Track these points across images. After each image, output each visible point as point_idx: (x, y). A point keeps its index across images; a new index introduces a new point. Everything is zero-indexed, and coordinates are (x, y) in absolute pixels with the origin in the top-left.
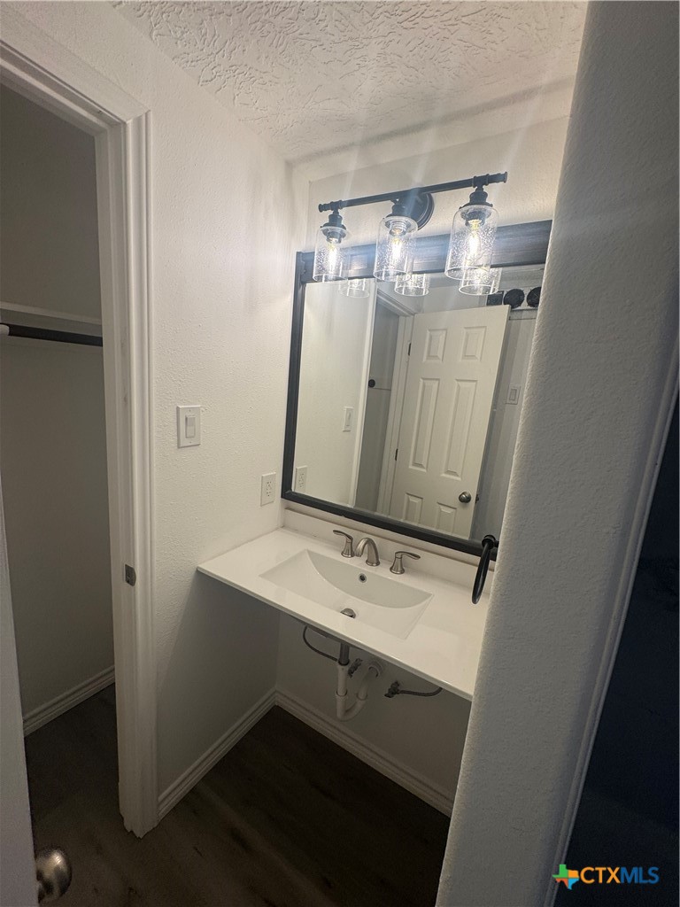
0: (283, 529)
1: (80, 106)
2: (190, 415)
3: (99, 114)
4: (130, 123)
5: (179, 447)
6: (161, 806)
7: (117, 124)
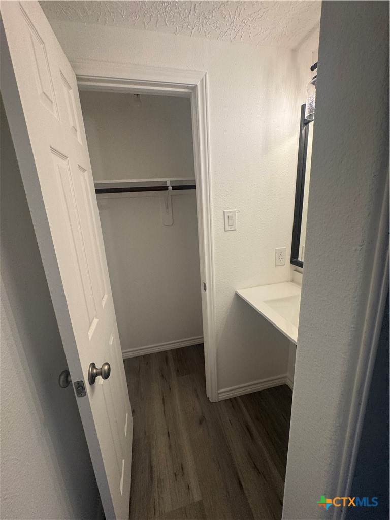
0: (291, 283)
1: (180, 88)
2: (230, 214)
3: (187, 87)
4: (199, 84)
5: (225, 231)
6: (220, 395)
7: (194, 87)
